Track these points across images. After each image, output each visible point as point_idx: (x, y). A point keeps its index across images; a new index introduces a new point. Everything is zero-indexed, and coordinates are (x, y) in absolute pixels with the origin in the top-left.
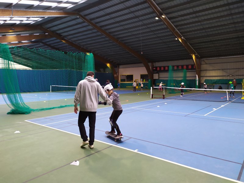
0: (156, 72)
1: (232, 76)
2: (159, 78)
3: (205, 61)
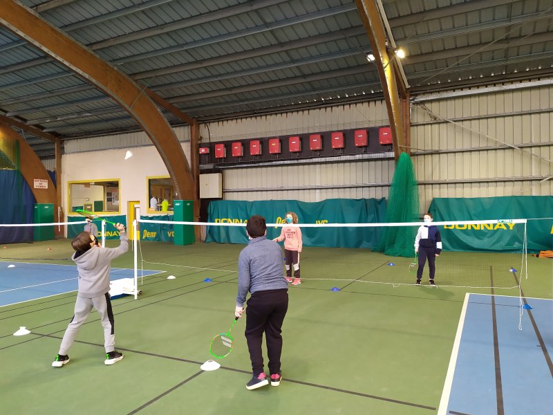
0: (210, 166)
2: (224, 191)
3: (428, 105)
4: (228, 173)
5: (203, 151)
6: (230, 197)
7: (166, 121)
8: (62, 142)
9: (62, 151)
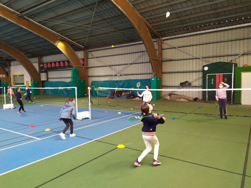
0: (43, 70)
1: (121, 75)
2: (48, 79)
3: (92, 52)
4: (49, 73)
5: (41, 65)
6: (50, 80)
7: (26, 57)
8: (10, 63)
9: (10, 66)
